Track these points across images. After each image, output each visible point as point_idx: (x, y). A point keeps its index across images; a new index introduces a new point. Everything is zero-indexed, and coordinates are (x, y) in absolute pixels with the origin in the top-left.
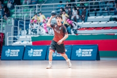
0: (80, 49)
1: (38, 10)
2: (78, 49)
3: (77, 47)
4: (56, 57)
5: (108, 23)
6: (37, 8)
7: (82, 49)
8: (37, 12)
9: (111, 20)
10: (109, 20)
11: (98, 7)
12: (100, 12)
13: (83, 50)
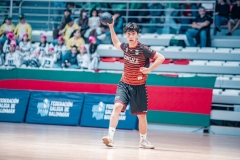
0: (101, 104)
1: (14, 11)
2: (97, 103)
3: (97, 98)
4: (48, 116)
5: (166, 50)
6: (11, 7)
7: (106, 103)
8: (11, 14)
9: (172, 43)
10: (168, 44)
11: (148, 13)
12: (150, 24)
13: (108, 106)
